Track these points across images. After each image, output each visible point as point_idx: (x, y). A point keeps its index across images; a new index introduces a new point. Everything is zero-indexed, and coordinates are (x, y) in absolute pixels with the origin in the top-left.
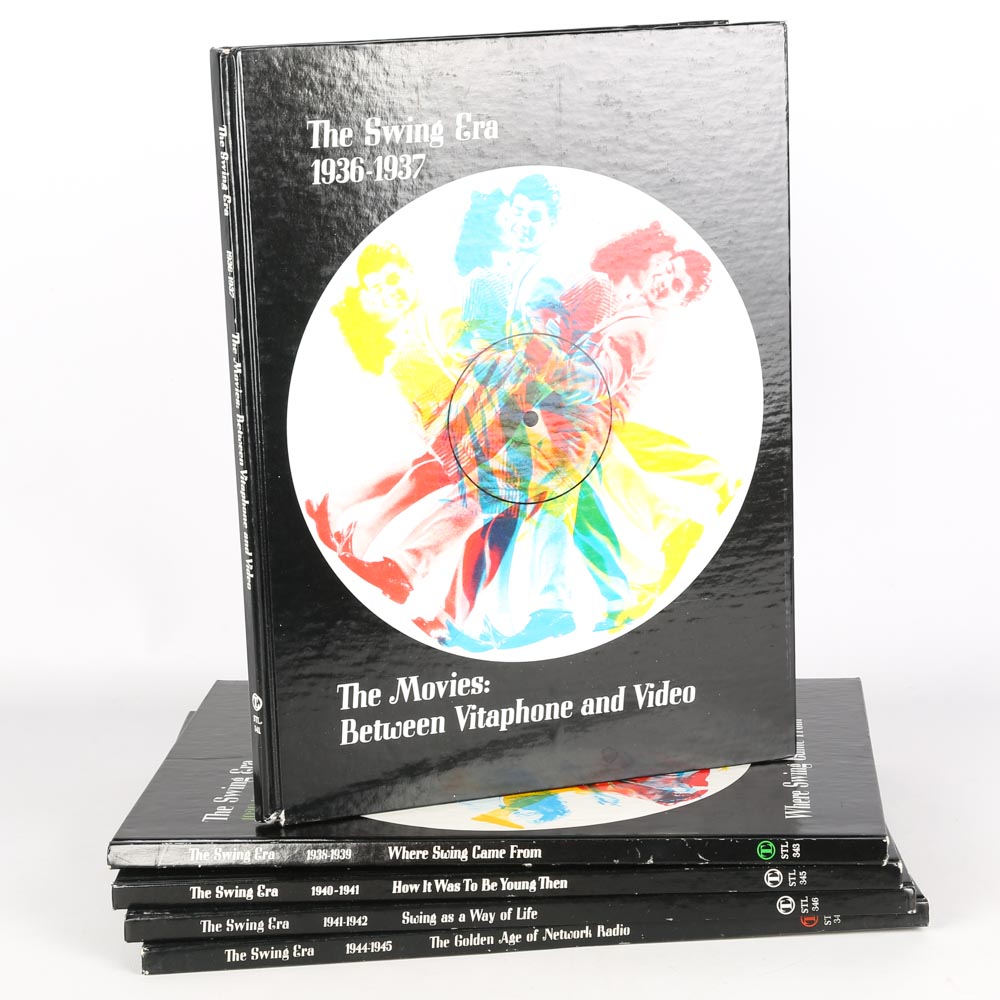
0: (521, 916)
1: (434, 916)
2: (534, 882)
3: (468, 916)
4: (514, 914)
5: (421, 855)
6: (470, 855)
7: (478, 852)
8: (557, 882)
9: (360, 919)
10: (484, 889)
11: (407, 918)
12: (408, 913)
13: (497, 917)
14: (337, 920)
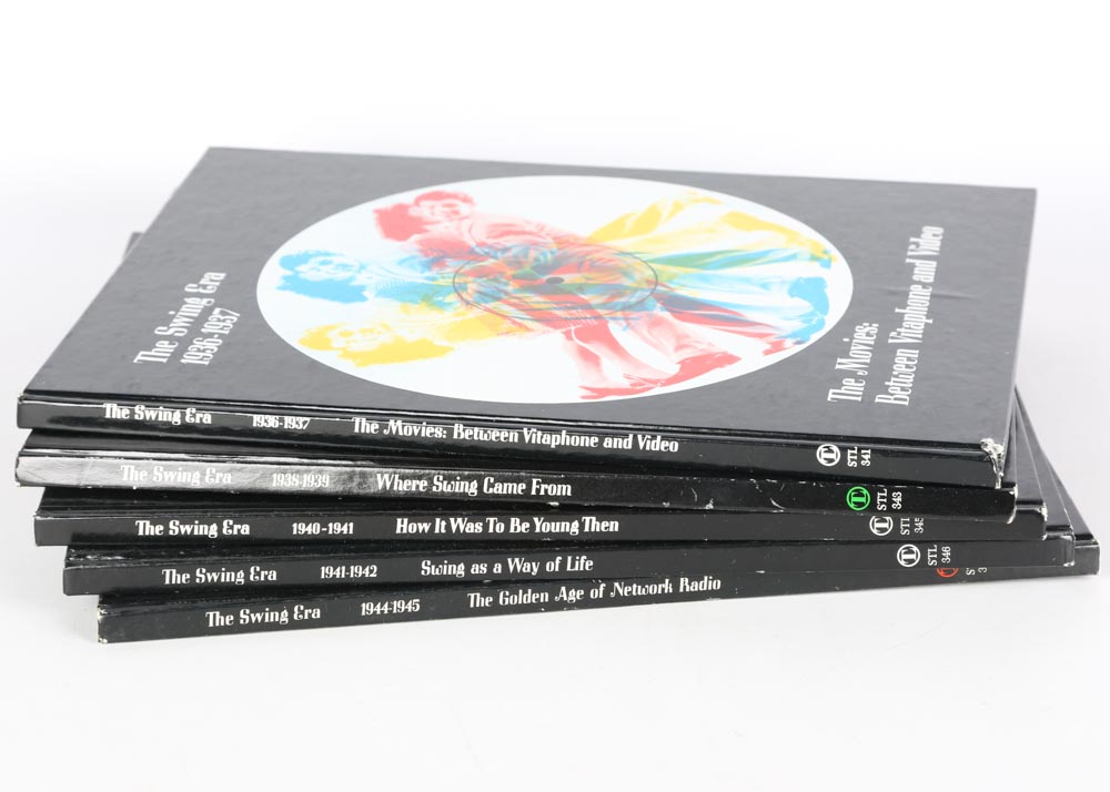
0: (573, 566)
1: (462, 566)
2: (576, 524)
3: (505, 567)
4: (563, 564)
5: (417, 487)
6: (480, 488)
7: (491, 485)
8: (605, 524)
9: (367, 569)
10: (512, 530)
11: (428, 568)
12: (429, 563)
13: (542, 568)
14: (338, 569)
